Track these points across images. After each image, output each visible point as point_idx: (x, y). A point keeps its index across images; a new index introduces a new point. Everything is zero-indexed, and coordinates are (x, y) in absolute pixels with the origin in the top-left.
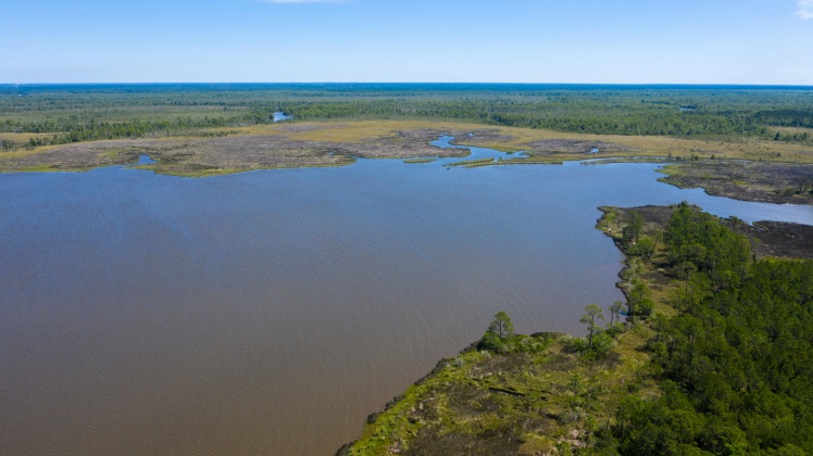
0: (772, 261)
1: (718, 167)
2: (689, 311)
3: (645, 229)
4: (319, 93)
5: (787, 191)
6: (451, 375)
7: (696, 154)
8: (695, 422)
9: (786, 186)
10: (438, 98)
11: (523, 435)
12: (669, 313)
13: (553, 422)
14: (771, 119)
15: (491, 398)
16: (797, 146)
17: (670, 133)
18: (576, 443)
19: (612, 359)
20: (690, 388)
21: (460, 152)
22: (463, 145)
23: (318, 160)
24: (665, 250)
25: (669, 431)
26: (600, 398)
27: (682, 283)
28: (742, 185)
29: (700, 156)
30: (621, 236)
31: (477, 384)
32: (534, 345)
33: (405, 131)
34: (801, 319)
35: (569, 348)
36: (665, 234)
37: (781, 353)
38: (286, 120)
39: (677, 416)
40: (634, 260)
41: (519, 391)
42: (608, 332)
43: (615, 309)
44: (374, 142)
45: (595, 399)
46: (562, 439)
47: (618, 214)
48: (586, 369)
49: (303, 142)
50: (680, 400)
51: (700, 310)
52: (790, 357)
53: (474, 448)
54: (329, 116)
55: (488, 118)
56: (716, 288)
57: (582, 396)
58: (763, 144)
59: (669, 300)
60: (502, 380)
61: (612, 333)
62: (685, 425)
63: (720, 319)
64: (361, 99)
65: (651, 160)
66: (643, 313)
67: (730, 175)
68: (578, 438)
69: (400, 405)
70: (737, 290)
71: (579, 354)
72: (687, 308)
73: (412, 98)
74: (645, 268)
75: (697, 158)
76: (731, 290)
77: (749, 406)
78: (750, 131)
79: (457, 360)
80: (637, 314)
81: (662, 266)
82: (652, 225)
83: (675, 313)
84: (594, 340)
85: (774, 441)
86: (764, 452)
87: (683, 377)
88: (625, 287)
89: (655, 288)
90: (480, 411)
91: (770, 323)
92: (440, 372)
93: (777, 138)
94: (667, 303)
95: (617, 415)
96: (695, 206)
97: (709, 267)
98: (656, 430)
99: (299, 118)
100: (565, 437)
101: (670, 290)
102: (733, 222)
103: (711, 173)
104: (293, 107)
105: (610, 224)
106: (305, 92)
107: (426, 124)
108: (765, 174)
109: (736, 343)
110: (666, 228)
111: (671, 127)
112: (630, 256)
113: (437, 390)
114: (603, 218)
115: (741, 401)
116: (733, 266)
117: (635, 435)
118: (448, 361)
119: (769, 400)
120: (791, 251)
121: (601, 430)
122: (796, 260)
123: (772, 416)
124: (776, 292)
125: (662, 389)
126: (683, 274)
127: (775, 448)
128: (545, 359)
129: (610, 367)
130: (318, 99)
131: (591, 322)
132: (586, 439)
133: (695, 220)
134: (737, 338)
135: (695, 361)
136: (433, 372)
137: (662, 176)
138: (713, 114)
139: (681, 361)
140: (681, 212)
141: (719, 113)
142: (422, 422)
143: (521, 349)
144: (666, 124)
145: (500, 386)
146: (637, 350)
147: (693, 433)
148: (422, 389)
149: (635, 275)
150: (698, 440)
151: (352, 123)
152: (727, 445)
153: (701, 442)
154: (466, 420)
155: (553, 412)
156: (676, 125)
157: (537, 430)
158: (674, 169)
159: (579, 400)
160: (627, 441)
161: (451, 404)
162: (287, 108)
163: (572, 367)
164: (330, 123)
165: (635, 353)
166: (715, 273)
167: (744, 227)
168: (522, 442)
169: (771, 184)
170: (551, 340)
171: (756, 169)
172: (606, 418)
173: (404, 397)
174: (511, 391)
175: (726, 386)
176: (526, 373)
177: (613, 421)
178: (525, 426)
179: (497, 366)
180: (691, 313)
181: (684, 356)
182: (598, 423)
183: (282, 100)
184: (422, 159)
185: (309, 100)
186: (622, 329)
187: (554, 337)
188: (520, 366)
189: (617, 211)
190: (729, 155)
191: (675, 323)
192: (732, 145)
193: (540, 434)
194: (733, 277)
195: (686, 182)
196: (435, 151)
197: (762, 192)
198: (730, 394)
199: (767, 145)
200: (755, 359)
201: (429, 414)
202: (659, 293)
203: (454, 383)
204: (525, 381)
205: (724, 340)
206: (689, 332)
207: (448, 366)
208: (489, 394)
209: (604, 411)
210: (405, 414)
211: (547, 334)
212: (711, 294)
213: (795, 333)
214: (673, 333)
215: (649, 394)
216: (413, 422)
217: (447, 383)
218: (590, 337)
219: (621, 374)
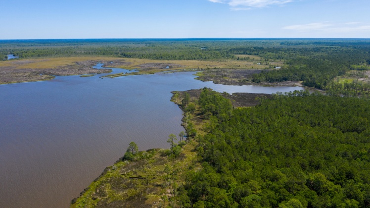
0: (240, 109)
1: (217, 72)
2: (211, 132)
3: (191, 100)
4: (33, 44)
5: (243, 80)
6: (111, 174)
7: (209, 67)
8: (216, 178)
9: (243, 78)
10: (95, 46)
11: (147, 196)
12: (203, 134)
13: (159, 188)
14: (235, 52)
15: (131, 182)
16: (245, 62)
17: (198, 59)
18: (170, 195)
19: (181, 157)
20: (214, 164)
21: (107, 71)
22: (109, 67)
23: (35, 78)
24: (199, 108)
25: (206, 183)
26: (178, 174)
27: (207, 121)
28: (227, 79)
29: (210, 68)
30: (181, 103)
31: (124, 176)
32: (148, 155)
33: (79, 62)
34: (252, 130)
35: (163, 154)
36: (199, 101)
37: (246, 145)
38: (15, 59)
39: (209, 176)
40: (187, 113)
41: (143, 177)
42: (179, 145)
43: (181, 135)
44: (64, 68)
45: (176, 175)
46: (164, 194)
47: (179, 94)
48: (171, 162)
49: (25, 69)
50: (210, 169)
51: (215, 131)
52: (249, 146)
53: (125, 206)
54: (39, 56)
55: (119, 55)
56: (220, 121)
57: (170, 174)
58: (233, 62)
59: (202, 128)
60: (135, 173)
61: (181, 145)
62: (213, 179)
63: (222, 134)
64: (55, 47)
65: (191, 71)
66: (193, 135)
67: (222, 75)
68: (170, 193)
69: (87, 192)
70: (228, 122)
71: (168, 156)
72: (210, 131)
73: (81, 46)
74: (192, 116)
75: (209, 69)
76: (226, 122)
77: (236, 167)
78: (228, 57)
79: (114, 167)
80: (191, 136)
81: (199, 114)
82: (194, 98)
83: (205, 134)
84: (174, 149)
85: (246, 180)
86: (243, 185)
87: (210, 160)
88: (185, 125)
89: (197, 124)
90: (126, 188)
91: (241, 133)
92: (105, 173)
93: (238, 59)
94: (202, 130)
95: (186, 180)
96: (210, 89)
97: (217, 113)
98: (202, 183)
99: (22, 57)
100: (165, 194)
101: (203, 125)
102: (225, 94)
103: (215, 75)
104: (18, 52)
105: (177, 99)
106: (25, 44)
107: (89, 58)
108: (235, 74)
109: (229, 143)
110: (199, 98)
111: (198, 56)
112: (185, 111)
113: (105, 182)
114: (173, 96)
115: (233, 166)
116: (226, 112)
117: (193, 187)
118: (109, 168)
119: (243, 164)
120: (247, 104)
121: (180, 188)
122: (248, 107)
123: (245, 170)
124: (242, 121)
125: (203, 166)
126: (207, 117)
127: (247, 183)
128: (153, 161)
129: (181, 160)
130: (32, 48)
131: (172, 142)
132: (174, 193)
133: (210, 94)
134: (229, 141)
135: (215, 152)
136: (102, 174)
137: (196, 77)
138: (214, 50)
139: (209, 153)
140: (204, 91)
141: (216, 50)
142: (99, 198)
143: (143, 158)
144: (196, 55)
145: (135, 176)
146: (191, 151)
147: (216, 182)
148: (98, 183)
149: (188, 119)
150: (218, 185)
151: (51, 59)
152: (229, 185)
153: (220, 186)
154: (120, 194)
155: (159, 184)
156: (200, 55)
157: (153, 193)
158: (201, 73)
159: (170, 176)
160: (191, 190)
161: (113, 188)
162: (15, 52)
163: (165, 162)
164: (40, 59)
165: (191, 153)
166: (219, 115)
167: (229, 96)
168: (146, 199)
169: (237, 78)
170: (155, 152)
171: (231, 72)
172: (181, 182)
173: (89, 188)
174: (140, 177)
175: (227, 161)
176: (146, 168)
177: (184, 183)
178: (147, 192)
179: (133, 167)
180: (212, 133)
181: (210, 151)
182: (178, 185)
183: (12, 48)
184: (89, 75)
185: (27, 48)
186: (185, 143)
187: (156, 150)
188: (142, 165)
189: (179, 93)
190: (221, 67)
191: (206, 138)
192: (222, 63)
193: (154, 194)
194: (226, 116)
195: (206, 79)
196: (95, 71)
197: (234, 81)
198: (229, 164)
199: (235, 62)
200: (237, 149)
201: (102, 194)
202: (198, 126)
203: (113, 178)
204: (145, 172)
205: (225, 142)
206: (211, 141)
207: (109, 170)
208: (130, 180)
209: (180, 179)
210: (90, 196)
211: (153, 149)
212: (218, 124)
213: (250, 136)
214: (205, 142)
215: (198, 169)
216: (95, 199)
217: (110, 178)
218: (172, 148)
219: (186, 162)
